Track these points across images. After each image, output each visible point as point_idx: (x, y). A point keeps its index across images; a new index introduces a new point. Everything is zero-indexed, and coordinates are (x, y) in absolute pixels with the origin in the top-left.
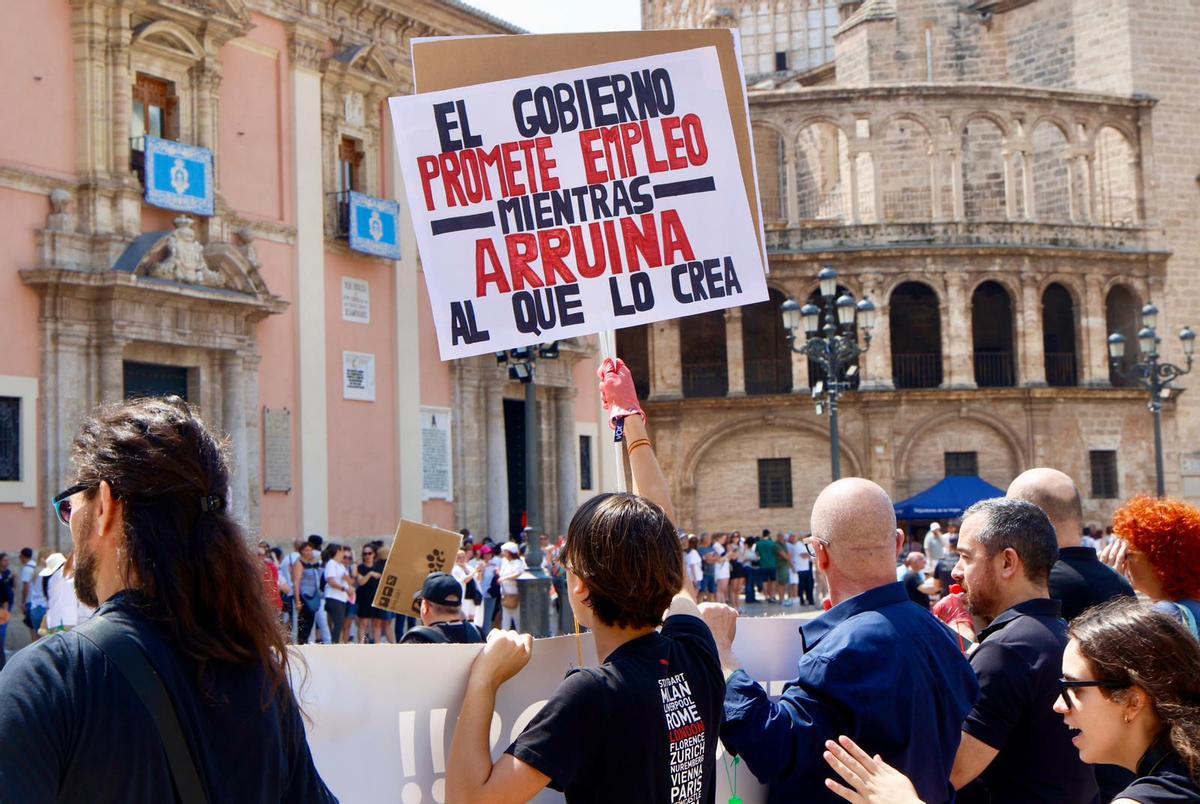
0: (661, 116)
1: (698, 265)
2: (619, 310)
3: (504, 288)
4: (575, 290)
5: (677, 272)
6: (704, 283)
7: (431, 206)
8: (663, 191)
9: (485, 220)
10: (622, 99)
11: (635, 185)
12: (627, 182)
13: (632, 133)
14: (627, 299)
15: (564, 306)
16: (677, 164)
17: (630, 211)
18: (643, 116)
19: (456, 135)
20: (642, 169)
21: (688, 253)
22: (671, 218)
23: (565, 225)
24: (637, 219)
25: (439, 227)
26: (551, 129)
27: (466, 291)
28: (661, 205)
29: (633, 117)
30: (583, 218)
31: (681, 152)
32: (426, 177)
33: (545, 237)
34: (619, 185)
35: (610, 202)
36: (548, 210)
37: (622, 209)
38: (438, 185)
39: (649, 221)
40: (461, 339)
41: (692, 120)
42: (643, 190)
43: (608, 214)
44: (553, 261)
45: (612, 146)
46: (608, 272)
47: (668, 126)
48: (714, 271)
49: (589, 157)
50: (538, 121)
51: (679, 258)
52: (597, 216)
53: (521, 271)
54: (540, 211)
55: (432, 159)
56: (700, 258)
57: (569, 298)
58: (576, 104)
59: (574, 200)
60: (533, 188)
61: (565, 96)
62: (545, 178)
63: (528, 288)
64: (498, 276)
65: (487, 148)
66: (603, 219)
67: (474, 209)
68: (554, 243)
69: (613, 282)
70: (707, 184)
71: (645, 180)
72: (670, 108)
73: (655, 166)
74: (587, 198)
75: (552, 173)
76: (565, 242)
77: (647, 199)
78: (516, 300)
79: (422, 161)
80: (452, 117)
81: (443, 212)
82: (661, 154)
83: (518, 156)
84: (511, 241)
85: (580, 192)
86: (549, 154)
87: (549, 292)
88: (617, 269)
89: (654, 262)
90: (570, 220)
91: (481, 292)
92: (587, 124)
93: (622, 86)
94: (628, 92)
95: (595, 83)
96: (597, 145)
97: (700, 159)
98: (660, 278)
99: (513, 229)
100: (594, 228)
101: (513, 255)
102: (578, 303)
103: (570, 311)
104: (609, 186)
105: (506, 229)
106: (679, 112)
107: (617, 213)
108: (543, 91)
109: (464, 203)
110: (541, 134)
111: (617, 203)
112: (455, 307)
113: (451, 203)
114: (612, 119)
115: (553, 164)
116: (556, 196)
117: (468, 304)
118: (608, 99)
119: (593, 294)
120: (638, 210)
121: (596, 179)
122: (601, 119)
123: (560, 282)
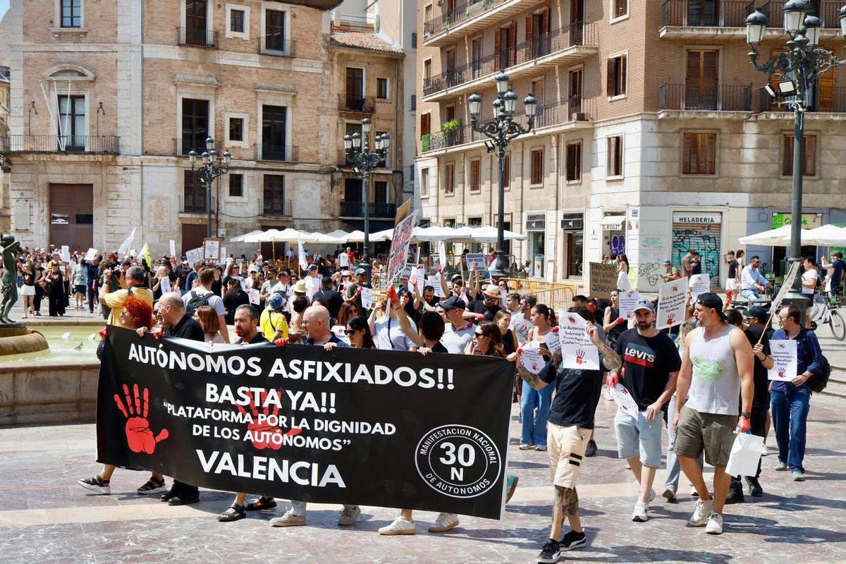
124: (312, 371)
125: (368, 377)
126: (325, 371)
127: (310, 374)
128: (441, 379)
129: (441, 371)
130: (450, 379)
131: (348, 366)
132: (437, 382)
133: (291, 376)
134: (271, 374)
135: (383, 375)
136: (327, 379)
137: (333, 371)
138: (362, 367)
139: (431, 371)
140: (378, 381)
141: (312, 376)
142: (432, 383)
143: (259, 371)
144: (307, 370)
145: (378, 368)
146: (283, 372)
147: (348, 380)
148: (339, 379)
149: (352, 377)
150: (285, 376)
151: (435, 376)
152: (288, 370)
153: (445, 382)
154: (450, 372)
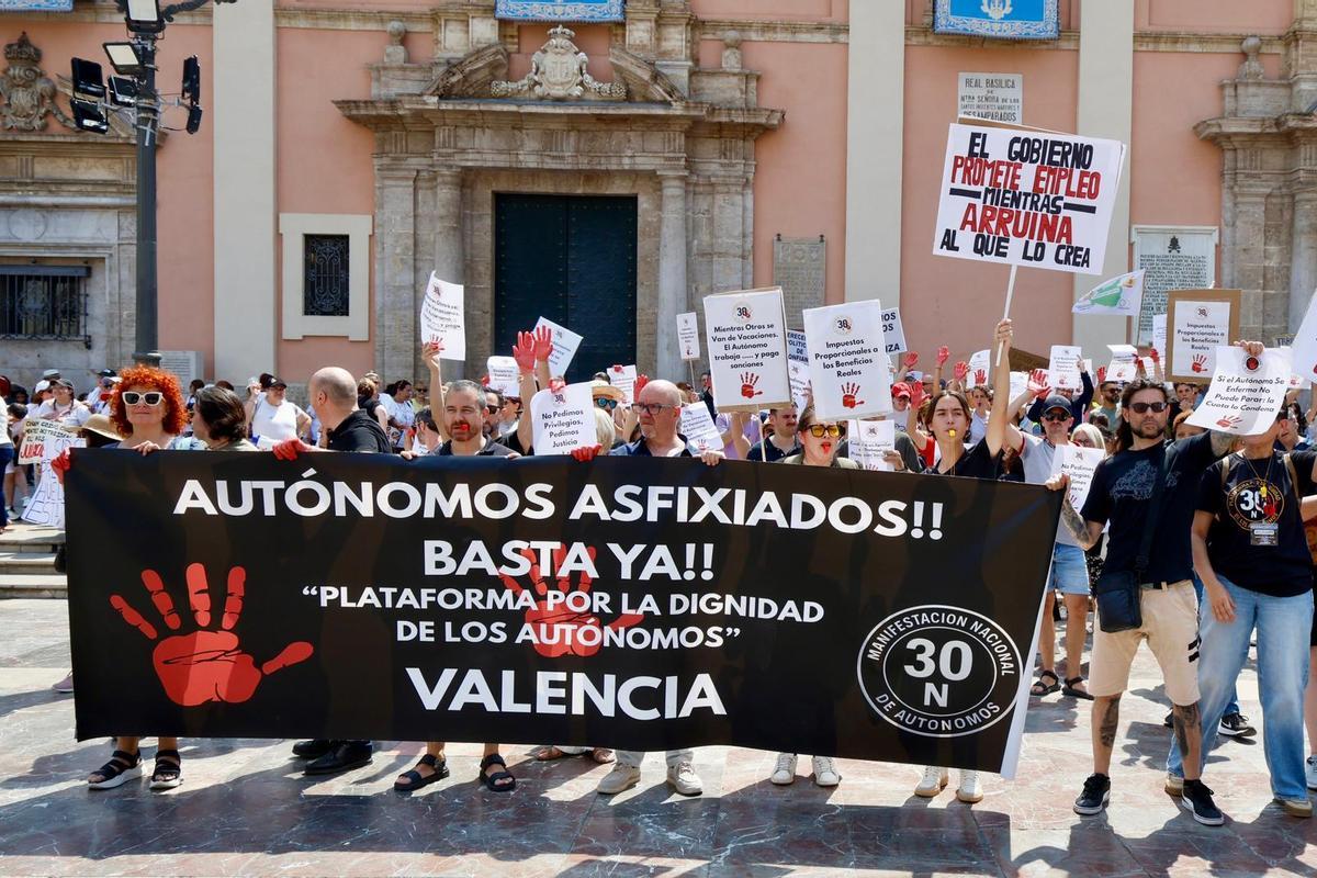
0: (1082, 169)
1: (1072, 248)
2: (1025, 257)
3: (974, 229)
4: (1007, 241)
5: (1060, 248)
6: (1072, 257)
7: (953, 181)
8: (1068, 206)
9: (976, 195)
10: (1065, 156)
11: (1055, 199)
12: (1052, 197)
13: (1063, 173)
14: (1031, 253)
15: (999, 246)
16: (1080, 195)
17: (1048, 211)
18: (1072, 166)
19: (977, 150)
20: (1062, 192)
21: (1069, 240)
22: (1067, 221)
23: (1014, 209)
24: (1050, 216)
25: (954, 192)
26: (1024, 160)
27: (955, 225)
28: (1065, 213)
29: (1067, 166)
30: (1024, 208)
31: (1085, 190)
32: (956, 166)
33: (1002, 211)
34: (1047, 197)
35: (1040, 204)
36: (1008, 199)
37: (1045, 209)
38: (960, 171)
39: (1055, 219)
40: (945, 247)
41: (1096, 176)
42: (1058, 203)
43: (1036, 209)
44: (1002, 224)
45: (1051, 177)
46: (1026, 238)
47: (1083, 175)
48: (1079, 253)
49: (1038, 178)
50: (1019, 155)
51: (1064, 241)
52: (1031, 209)
53: (985, 224)
54: (1004, 198)
55: (962, 158)
56: (1074, 244)
57: (1002, 244)
58: (1041, 151)
59: (1023, 198)
60: (1005, 186)
61: (1037, 145)
62: (1012, 183)
63: (985, 233)
64: (973, 223)
65: (990, 160)
66: (1034, 211)
67: (973, 188)
68: (1006, 215)
69: (1027, 243)
70: (1092, 210)
71: (1062, 198)
72: (1087, 167)
73: (1069, 193)
74: (1029, 199)
75: (1017, 181)
76: (1010, 217)
77: (1059, 208)
78: (978, 237)
79: (957, 158)
80: (978, 141)
81: (958, 185)
82: (1074, 188)
83: (1003, 168)
84: (985, 208)
85: (1027, 195)
86: (1019, 172)
87: (994, 238)
88: (1031, 237)
89: (1051, 239)
90: (1017, 207)
91: (962, 228)
92: (1043, 163)
93: (1067, 148)
94: (1069, 152)
95: (1054, 143)
96: (1044, 174)
97: (1093, 196)
98: (1051, 248)
99: (988, 203)
100: (1027, 214)
101: (984, 214)
102: (1006, 248)
103: (1001, 250)
104: (1042, 196)
105: (985, 202)
106: (1091, 170)
107: (1041, 210)
108: (1027, 140)
109: (969, 184)
110: (1018, 161)
111: (1043, 206)
112: (948, 231)
113: (963, 182)
114: (1056, 163)
115: (1019, 177)
116: (1014, 192)
117: (954, 232)
118: (1058, 153)
119: (1015, 246)
120: (1052, 212)
121: (1037, 190)
122: (1051, 162)
123: (1002, 235)
124: (668, 504)
125: (777, 515)
126: (695, 504)
127: (661, 511)
128: (918, 521)
129: (919, 507)
130: (937, 522)
131: (740, 495)
132: (911, 526)
133: (617, 515)
134: (575, 515)
135: (808, 512)
136: (699, 517)
137: (711, 504)
138: (769, 498)
139: (901, 506)
140: (797, 523)
141: (667, 515)
142: (900, 527)
143: (549, 509)
144: (655, 505)
145: (798, 500)
146: (600, 508)
147: (739, 519)
148: (723, 518)
149: (748, 513)
150: (605, 516)
151: (907, 515)
152: (612, 505)
153: (927, 525)
154: (938, 508)
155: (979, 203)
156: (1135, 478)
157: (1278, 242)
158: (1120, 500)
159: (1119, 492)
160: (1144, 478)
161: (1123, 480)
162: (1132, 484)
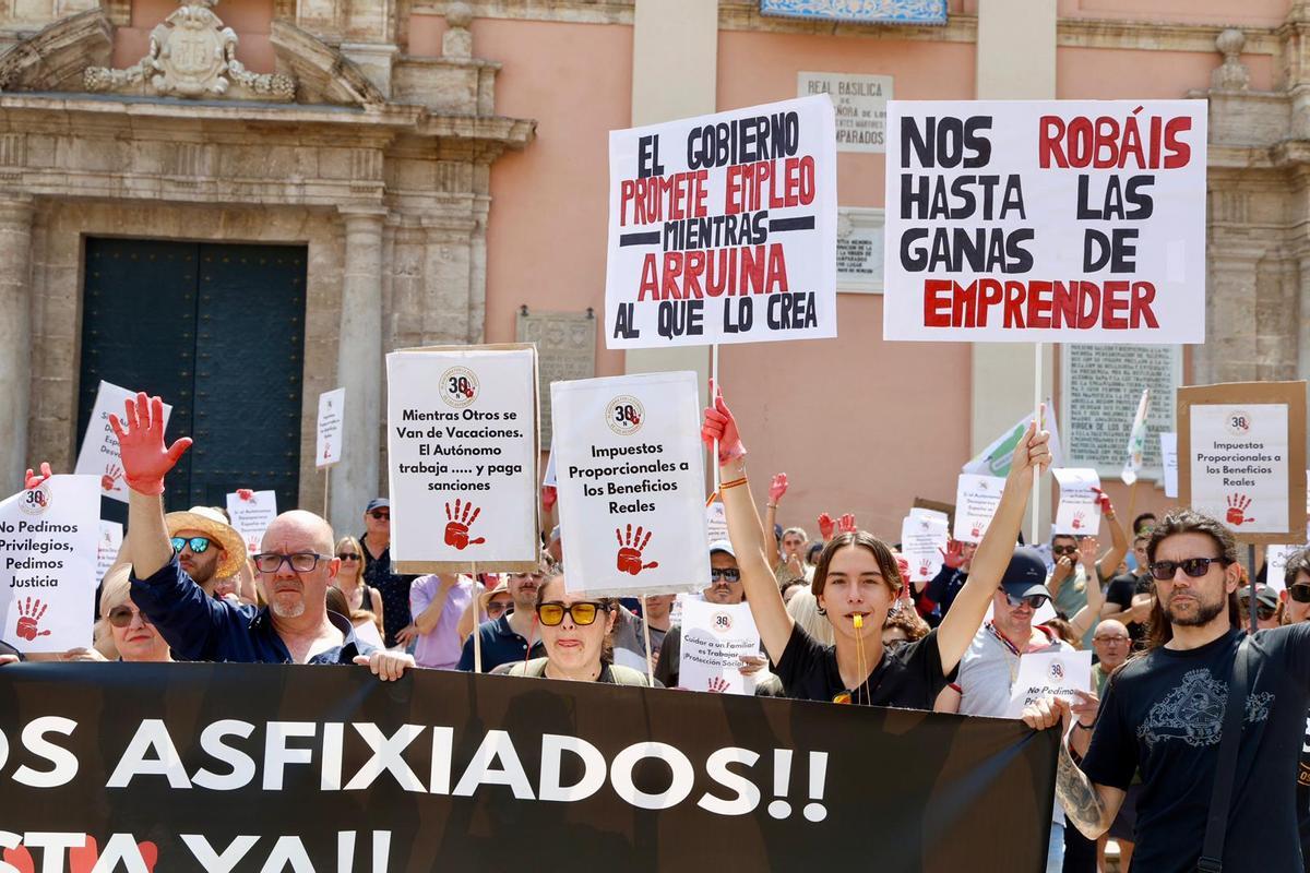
0: (787, 156)
1: (788, 296)
2: (729, 328)
3: (656, 297)
4: (700, 305)
5: (773, 300)
6: (790, 313)
7: (623, 224)
8: (777, 225)
9: (652, 238)
10: (761, 138)
11: (757, 219)
12: (752, 215)
13: (763, 170)
14: (734, 320)
15: (692, 317)
16: (790, 201)
17: (749, 243)
18: (773, 157)
19: (649, 164)
20: (765, 205)
21: (784, 286)
22: (777, 250)
23: (704, 249)
24: (753, 248)
25: (627, 240)
26: (708, 164)
27: (630, 297)
28: (773, 238)
29: (767, 158)
30: (717, 244)
31: (795, 191)
32: (625, 198)
33: (690, 256)
34: (746, 217)
35: (737, 232)
36: (695, 234)
37: (745, 239)
38: (631, 204)
39: (761, 251)
40: (620, 333)
41: (808, 162)
42: (764, 223)
43: (734, 243)
44: (691, 280)
45: (748, 181)
46: (725, 294)
47: (790, 165)
48: (800, 303)
49: (731, 189)
50: (701, 156)
51: (776, 290)
52: (727, 244)
53: (669, 284)
54: (690, 234)
55: (631, 183)
56: (791, 291)
57: (696, 312)
58: (729, 142)
59: (714, 226)
60: (689, 215)
61: (723, 134)
62: (698, 206)
63: (671, 300)
64: (654, 286)
65: (666, 177)
66: (731, 246)
67: (650, 228)
68: (694, 263)
69: (727, 301)
70: (807, 223)
71: (764, 214)
72: (792, 151)
73: (775, 203)
74: (723, 226)
75: (704, 202)
76: (701, 263)
77: (763, 232)
78: (662, 307)
79: (624, 184)
80: (649, 149)
81: (632, 228)
82: (780, 193)
83: (684, 185)
84: (668, 257)
85: (719, 220)
86: (705, 185)
87: (683, 303)
88: (732, 292)
89: (758, 290)
90: (708, 245)
91: (641, 298)
92: (734, 162)
93: (763, 125)
94: (766, 134)
95: (746, 123)
96: (737, 180)
97: (807, 198)
98: (760, 302)
99: (670, 249)
100: (723, 253)
101: (667, 266)
102: (700, 317)
103: (695, 323)
104: (739, 217)
105: (666, 248)
106: (800, 154)
107: (740, 243)
108: (709, 129)
109: (644, 223)
110: (702, 167)
111: (743, 233)
112: (622, 306)
113: (636, 222)
114: (751, 157)
115: (705, 194)
116: (702, 220)
117: (631, 306)
118: (752, 139)
119: (712, 309)
120: (756, 241)
121: (732, 208)
122: (746, 157)
123: (692, 297)
124: (304, 756)
125: (514, 777)
126: (357, 752)
127: (290, 769)
128: (781, 785)
129: (783, 759)
130: (817, 788)
131: (443, 738)
132: (767, 796)
133: (205, 779)
134: (120, 778)
135: (572, 769)
136: (363, 779)
137: (387, 752)
138: (497, 742)
139: (750, 758)
140: (551, 790)
141: (302, 777)
142: (747, 798)
143: (66, 767)
144: (277, 756)
145: (553, 746)
146: (171, 766)
147: (440, 784)
148: (409, 781)
149: (457, 771)
150: (179, 779)
151: (761, 775)
152: (194, 758)
153: (799, 795)
154: (818, 762)
155: (657, 250)
156: (1187, 703)
157: (1278, 330)
158: (1160, 745)
159: (1157, 731)
160: (1204, 704)
161: (1163, 707)
162: (1182, 715)
